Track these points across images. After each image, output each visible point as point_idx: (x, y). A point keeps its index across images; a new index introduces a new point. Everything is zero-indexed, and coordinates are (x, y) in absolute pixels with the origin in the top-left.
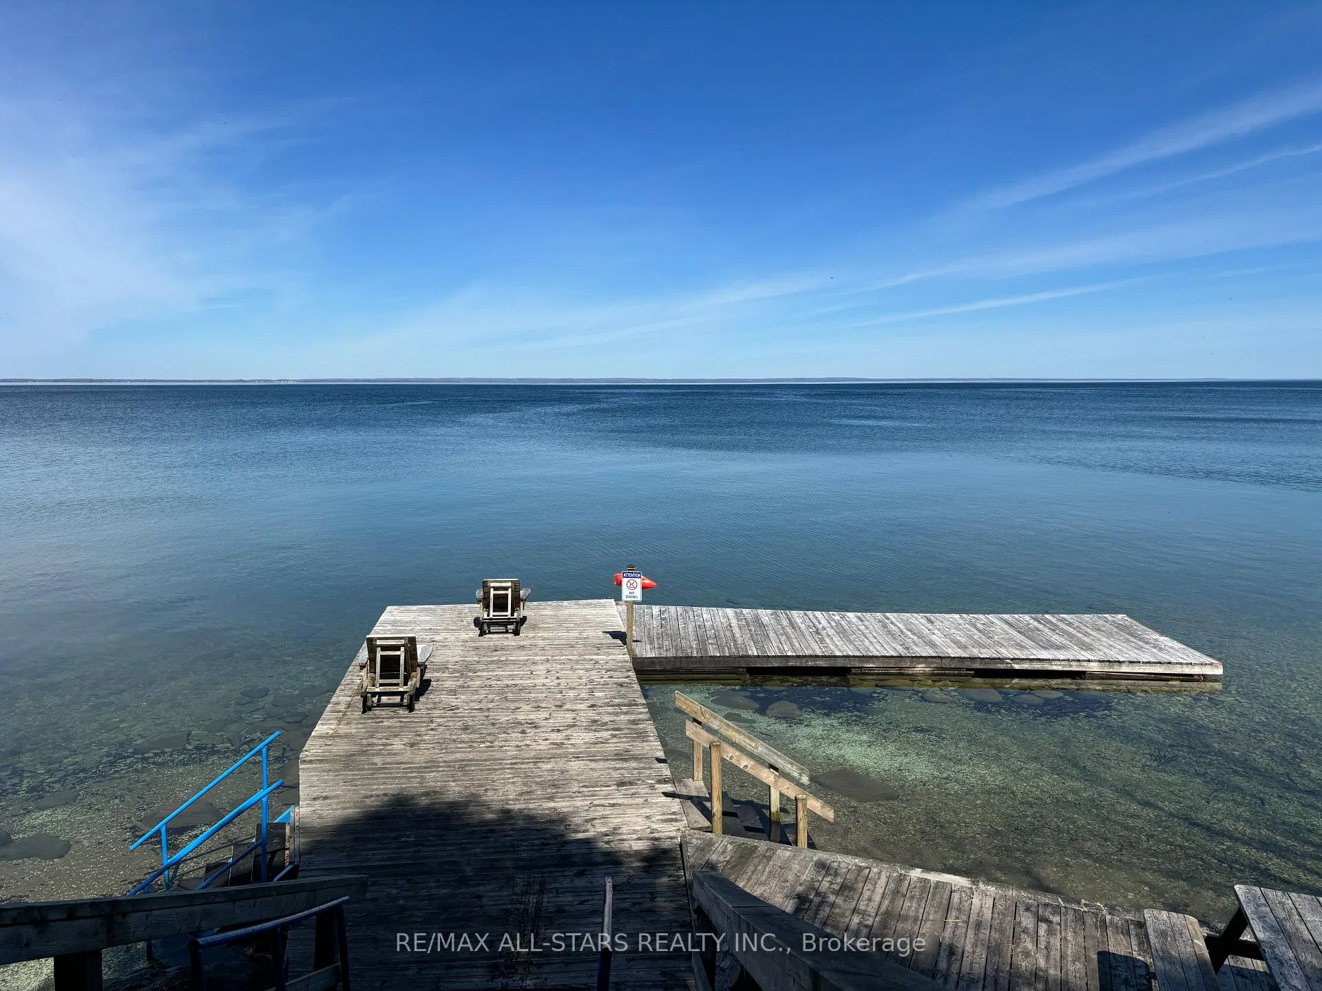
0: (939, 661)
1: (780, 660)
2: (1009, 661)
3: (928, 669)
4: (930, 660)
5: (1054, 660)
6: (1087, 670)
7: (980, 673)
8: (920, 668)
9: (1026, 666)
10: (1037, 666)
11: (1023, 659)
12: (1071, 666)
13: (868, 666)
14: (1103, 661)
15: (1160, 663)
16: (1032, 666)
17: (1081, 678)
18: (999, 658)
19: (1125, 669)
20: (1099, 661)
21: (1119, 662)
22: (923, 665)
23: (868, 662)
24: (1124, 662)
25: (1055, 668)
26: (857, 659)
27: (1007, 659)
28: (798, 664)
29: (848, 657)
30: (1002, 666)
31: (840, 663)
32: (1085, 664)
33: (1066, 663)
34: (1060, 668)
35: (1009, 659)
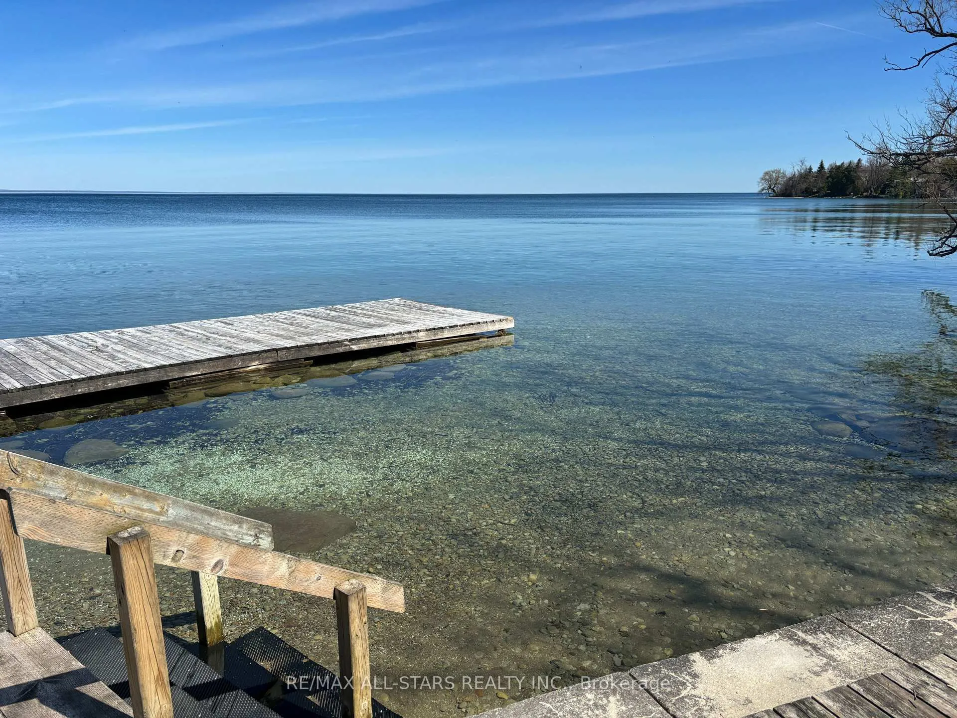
0: (274, 354)
1: (61, 388)
2: (347, 343)
3: (263, 366)
4: (265, 355)
5: (388, 335)
6: (417, 340)
7: (320, 361)
8: (255, 365)
9: (364, 345)
10: (374, 344)
11: (360, 339)
12: (404, 339)
13: (190, 374)
14: (430, 330)
15: (472, 324)
16: (369, 345)
17: (413, 349)
18: (337, 342)
19: (446, 334)
20: (427, 330)
21: (442, 328)
22: (257, 363)
23: (190, 370)
24: (445, 328)
25: (390, 343)
26: (176, 368)
27: (344, 340)
28: (92, 390)
29: (162, 367)
30: (341, 350)
31: (152, 378)
32: (415, 335)
33: (399, 336)
34: (395, 343)
35: (347, 340)
